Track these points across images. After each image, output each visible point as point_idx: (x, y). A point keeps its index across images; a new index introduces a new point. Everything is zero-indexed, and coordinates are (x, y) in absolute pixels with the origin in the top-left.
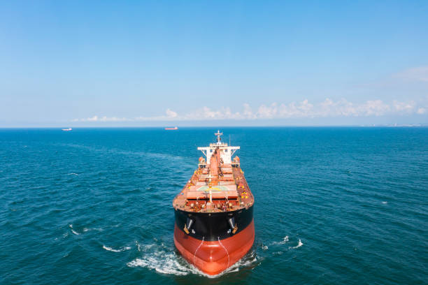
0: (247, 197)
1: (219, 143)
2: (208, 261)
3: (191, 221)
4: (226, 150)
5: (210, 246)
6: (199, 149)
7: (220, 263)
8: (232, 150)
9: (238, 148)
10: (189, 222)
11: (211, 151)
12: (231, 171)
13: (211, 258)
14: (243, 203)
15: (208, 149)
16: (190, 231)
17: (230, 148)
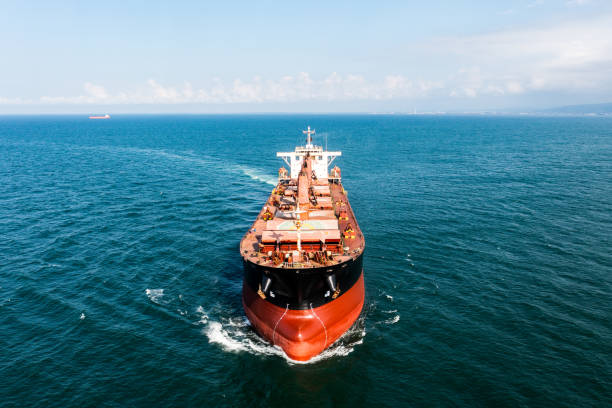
0: (353, 237)
1: (310, 146)
2: (296, 341)
3: (269, 281)
4: (321, 158)
5: (298, 317)
6: (279, 154)
7: (313, 343)
8: (329, 157)
9: (339, 154)
10: (266, 282)
11: (298, 158)
12: (328, 192)
13: (300, 336)
14: (347, 249)
15: (292, 155)
16: (267, 294)
17: (326, 154)
